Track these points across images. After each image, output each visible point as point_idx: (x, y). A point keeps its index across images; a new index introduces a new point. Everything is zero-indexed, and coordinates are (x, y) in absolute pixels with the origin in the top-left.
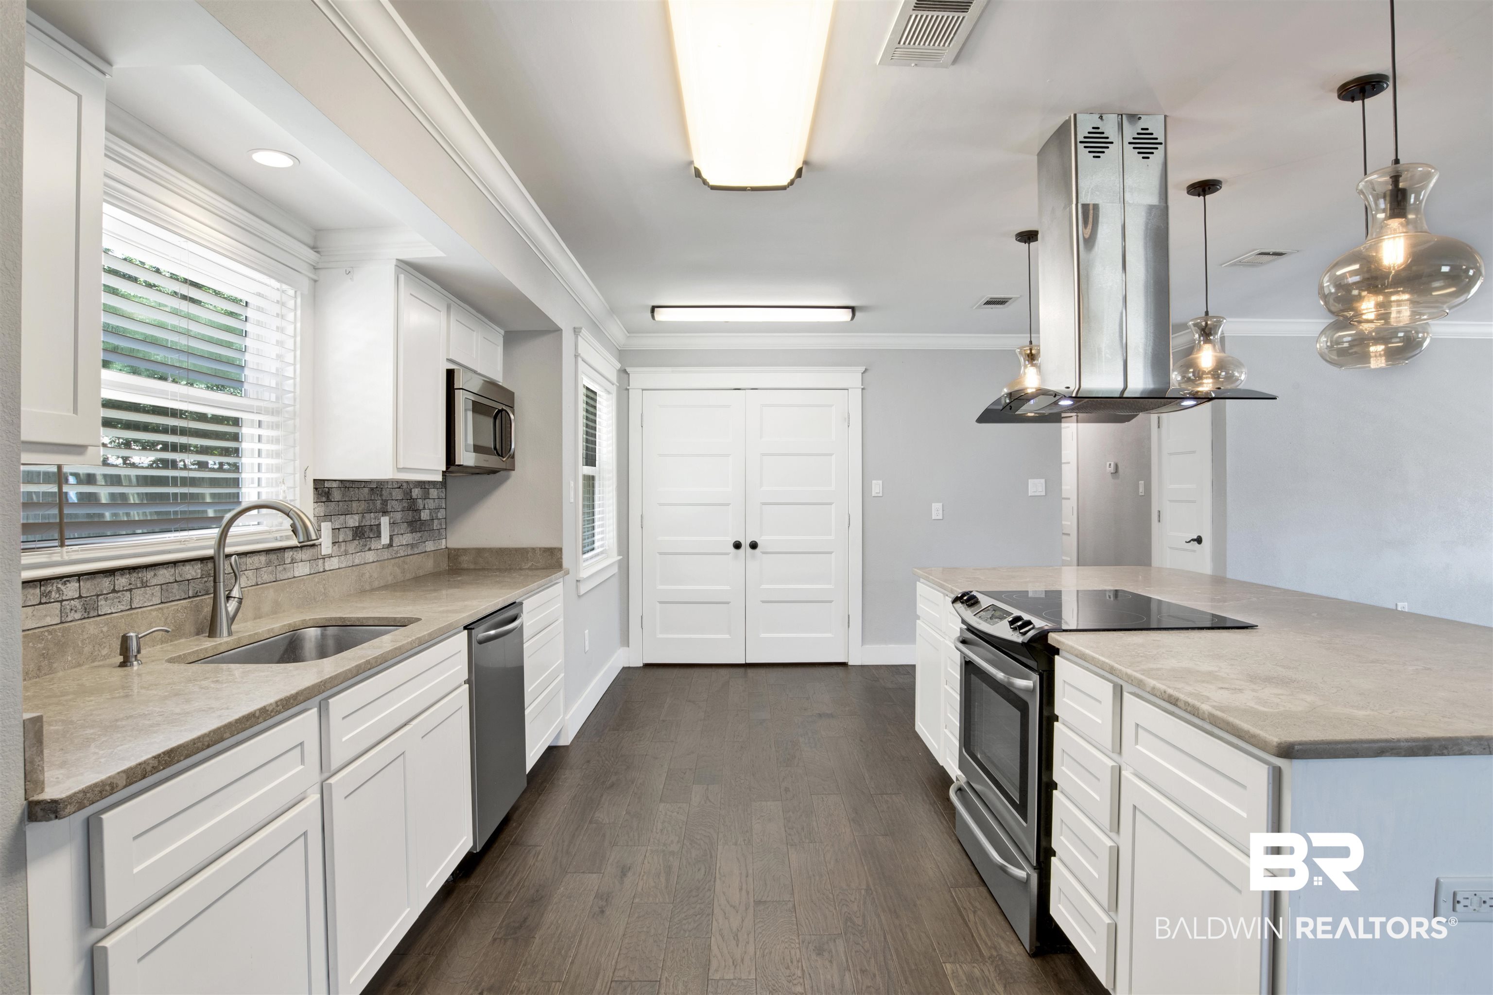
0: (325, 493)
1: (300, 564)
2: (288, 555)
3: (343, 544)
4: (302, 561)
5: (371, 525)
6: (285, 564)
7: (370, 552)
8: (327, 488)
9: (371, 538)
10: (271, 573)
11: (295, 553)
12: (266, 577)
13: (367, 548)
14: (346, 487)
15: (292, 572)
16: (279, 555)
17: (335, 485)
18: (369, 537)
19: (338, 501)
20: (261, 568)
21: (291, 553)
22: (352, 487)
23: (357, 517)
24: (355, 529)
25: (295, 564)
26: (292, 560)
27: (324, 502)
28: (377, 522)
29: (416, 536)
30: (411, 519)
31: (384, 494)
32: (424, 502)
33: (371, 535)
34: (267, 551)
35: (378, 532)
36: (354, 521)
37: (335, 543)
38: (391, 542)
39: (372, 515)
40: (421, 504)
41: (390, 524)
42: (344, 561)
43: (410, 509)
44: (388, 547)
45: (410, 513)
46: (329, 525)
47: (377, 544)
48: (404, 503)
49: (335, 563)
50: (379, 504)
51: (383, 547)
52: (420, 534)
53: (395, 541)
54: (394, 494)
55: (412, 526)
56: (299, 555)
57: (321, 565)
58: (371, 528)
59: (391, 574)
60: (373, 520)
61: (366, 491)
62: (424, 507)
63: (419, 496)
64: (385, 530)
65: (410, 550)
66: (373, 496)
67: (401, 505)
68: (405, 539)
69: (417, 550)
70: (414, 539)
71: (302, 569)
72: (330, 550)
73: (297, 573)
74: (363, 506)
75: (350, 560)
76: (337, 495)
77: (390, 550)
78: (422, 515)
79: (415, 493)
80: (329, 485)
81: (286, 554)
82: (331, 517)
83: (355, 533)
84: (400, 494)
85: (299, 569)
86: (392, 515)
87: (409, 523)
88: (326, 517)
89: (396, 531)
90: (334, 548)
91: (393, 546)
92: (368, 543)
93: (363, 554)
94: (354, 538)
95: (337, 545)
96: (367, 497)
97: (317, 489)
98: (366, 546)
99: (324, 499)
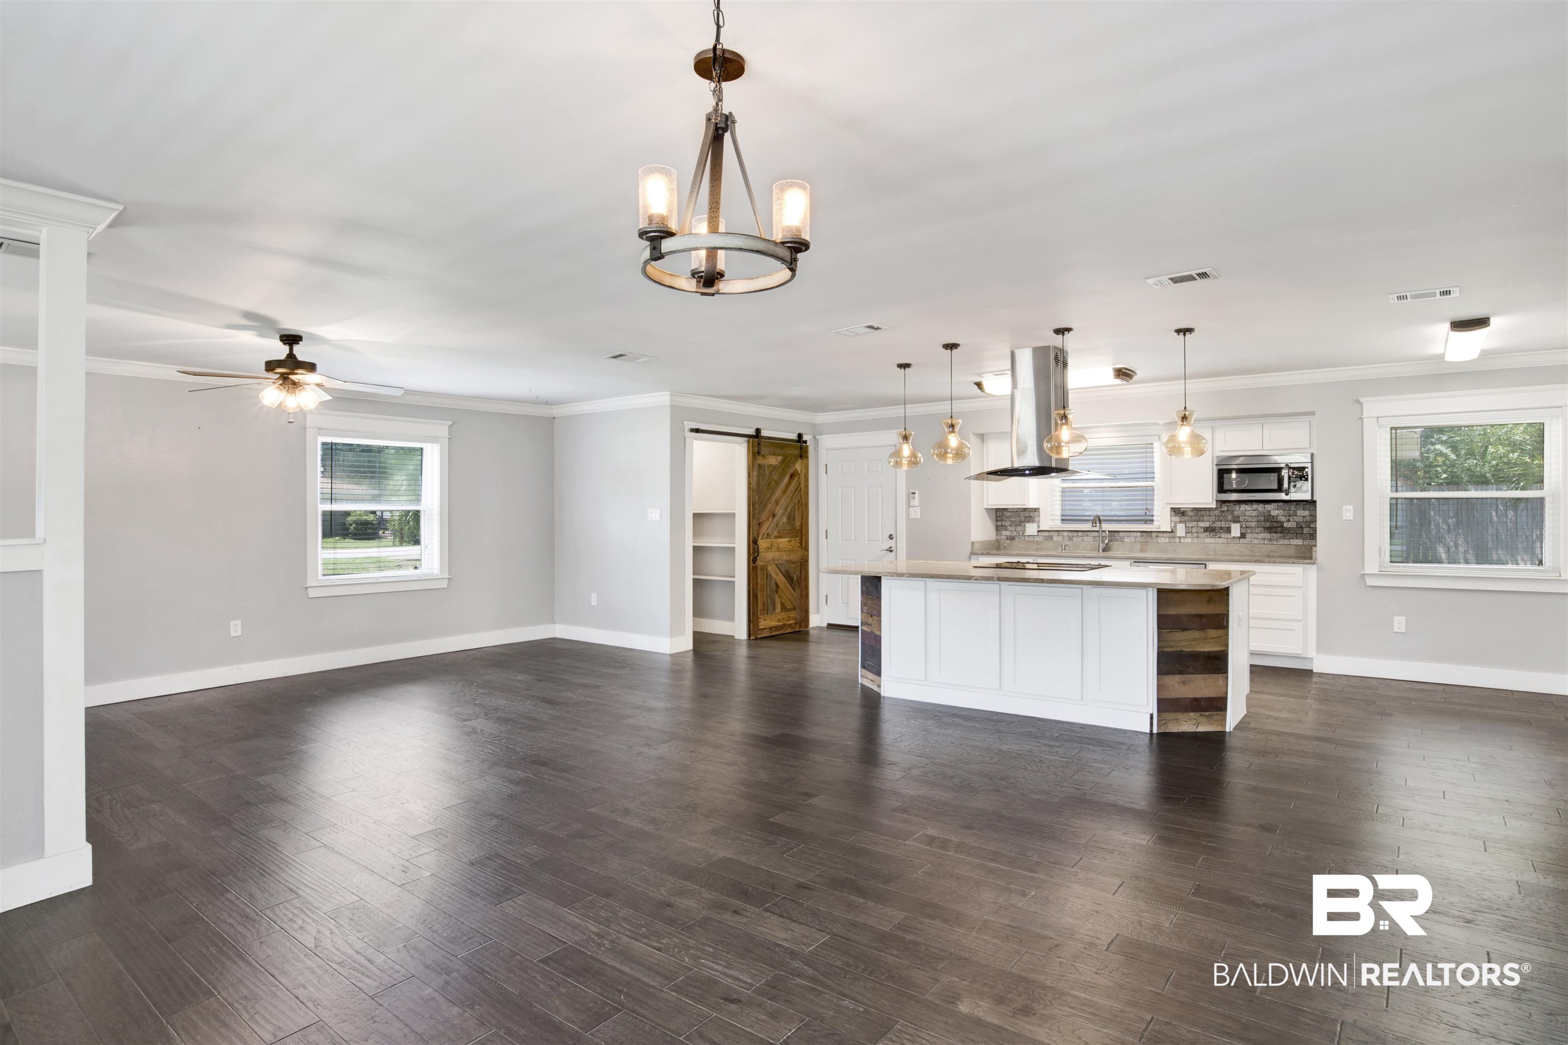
0: (1181, 513)
3: (1195, 533)
4: (1163, 537)
6: (1152, 537)
7: (1221, 539)
9: (1221, 533)
12: (1143, 540)
14: (1198, 511)
15: (1156, 540)
17: (1188, 510)
18: (1219, 532)
19: (1191, 516)
20: (1137, 537)
21: (1156, 534)
22: (1203, 511)
24: (1205, 528)
25: (1160, 538)
26: (1157, 536)
28: (1227, 526)
29: (1275, 535)
30: (1268, 526)
31: (1236, 513)
32: (1288, 518)
33: (1221, 531)
34: (1142, 532)
35: (1228, 530)
36: (1207, 524)
37: (1188, 533)
38: (1243, 536)
39: (1223, 523)
40: (1283, 519)
41: (1241, 527)
42: (1196, 540)
43: (1268, 521)
44: (1240, 538)
45: (1268, 523)
46: (1183, 525)
47: (1227, 536)
48: (1259, 518)
49: (1189, 540)
50: (1230, 518)
51: (1234, 537)
52: (1282, 535)
53: (1248, 536)
54: (1247, 513)
55: (1269, 529)
56: (1162, 535)
57: (1177, 540)
58: (1221, 528)
59: (1237, 550)
60: (1223, 524)
61: (1218, 512)
62: (1289, 521)
63: (1280, 514)
64: (1236, 530)
65: (1266, 542)
66: (1223, 515)
67: (1255, 519)
68: (1261, 536)
69: (1275, 542)
70: (1273, 537)
71: (1163, 540)
72: (1184, 535)
73: (1159, 541)
74: (1213, 518)
75: (1201, 540)
76: (1190, 514)
77: (1242, 540)
78: (1285, 525)
79: (1274, 513)
80: (1184, 510)
81: (1153, 534)
82: (1185, 522)
83: (1206, 530)
84: (1255, 514)
85: (1161, 540)
86: (1244, 523)
87: (1265, 528)
88: (1181, 522)
89: (1249, 531)
90: (1188, 535)
91: (1245, 538)
92: (1219, 535)
93: (1213, 539)
94: (1205, 532)
95: (1190, 533)
96: (1217, 515)
97: (1174, 511)
98: (1216, 535)
99: (1180, 515)
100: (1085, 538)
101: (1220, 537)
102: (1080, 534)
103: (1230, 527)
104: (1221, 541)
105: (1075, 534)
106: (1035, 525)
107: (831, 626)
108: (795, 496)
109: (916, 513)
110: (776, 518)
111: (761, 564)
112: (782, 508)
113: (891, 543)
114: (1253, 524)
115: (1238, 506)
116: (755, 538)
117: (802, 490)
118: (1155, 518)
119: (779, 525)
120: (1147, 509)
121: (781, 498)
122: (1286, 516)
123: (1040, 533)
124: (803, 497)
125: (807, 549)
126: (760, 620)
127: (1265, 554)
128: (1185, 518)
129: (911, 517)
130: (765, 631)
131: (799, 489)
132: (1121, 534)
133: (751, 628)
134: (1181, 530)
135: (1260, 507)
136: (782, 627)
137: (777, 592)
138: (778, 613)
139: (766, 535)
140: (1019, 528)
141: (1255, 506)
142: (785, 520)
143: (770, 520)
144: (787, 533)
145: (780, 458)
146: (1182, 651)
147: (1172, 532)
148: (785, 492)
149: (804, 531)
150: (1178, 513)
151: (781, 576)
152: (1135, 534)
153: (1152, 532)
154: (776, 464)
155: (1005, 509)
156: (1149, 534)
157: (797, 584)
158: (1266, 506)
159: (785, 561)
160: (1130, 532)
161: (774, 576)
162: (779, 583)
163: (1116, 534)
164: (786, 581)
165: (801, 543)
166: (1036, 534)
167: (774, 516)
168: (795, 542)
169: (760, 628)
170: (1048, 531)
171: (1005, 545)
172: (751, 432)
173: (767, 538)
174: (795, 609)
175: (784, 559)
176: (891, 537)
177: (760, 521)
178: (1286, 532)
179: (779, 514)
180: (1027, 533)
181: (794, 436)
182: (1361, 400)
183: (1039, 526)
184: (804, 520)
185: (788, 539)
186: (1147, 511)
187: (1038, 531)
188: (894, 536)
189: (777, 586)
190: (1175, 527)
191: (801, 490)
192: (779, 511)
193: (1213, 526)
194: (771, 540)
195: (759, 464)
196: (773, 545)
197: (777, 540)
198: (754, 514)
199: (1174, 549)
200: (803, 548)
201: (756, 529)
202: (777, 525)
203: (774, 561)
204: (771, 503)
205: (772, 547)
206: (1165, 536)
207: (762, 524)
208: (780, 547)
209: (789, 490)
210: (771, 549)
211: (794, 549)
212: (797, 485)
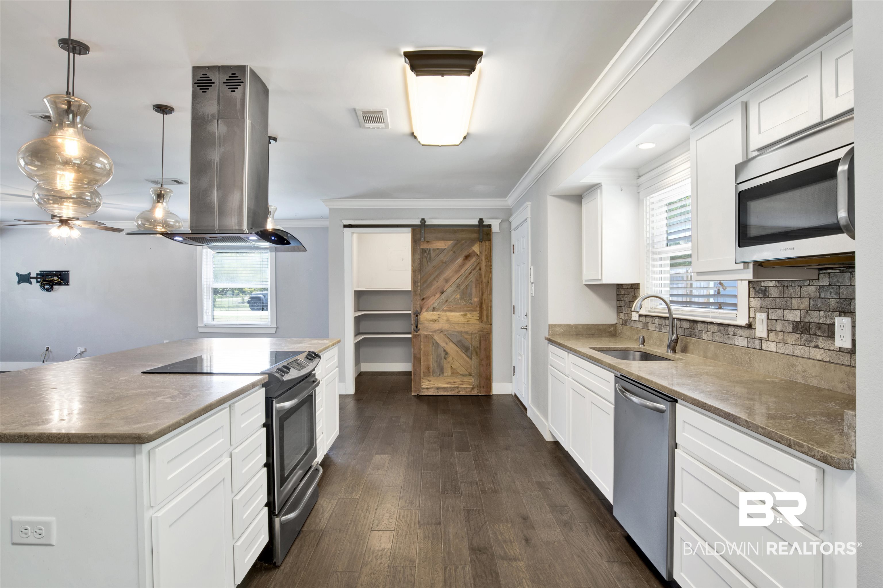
0: (763, 291)
1: (740, 338)
2: (732, 330)
3: (780, 333)
4: (741, 336)
5: (819, 323)
6: (729, 334)
7: (818, 350)
8: (763, 286)
9: (819, 336)
10: (721, 337)
11: (736, 330)
12: (717, 339)
13: (813, 344)
14: (784, 286)
15: (734, 341)
16: (725, 328)
17: (772, 284)
18: (815, 335)
19: (776, 298)
20: (715, 332)
21: (733, 329)
22: (791, 286)
23: (798, 313)
24: (795, 323)
25: (736, 337)
26: (734, 333)
27: (761, 298)
28: (829, 322)
33: (819, 333)
34: (718, 324)
35: (830, 332)
36: (794, 316)
37: (772, 331)
39: (822, 313)
41: (853, 326)
42: (782, 348)
44: (850, 352)
46: (765, 316)
49: (773, 346)
50: (833, 303)
51: (840, 350)
56: (739, 331)
57: (756, 344)
58: (819, 326)
60: (822, 317)
61: (812, 289)
64: (843, 331)
66: (823, 296)
71: (739, 341)
72: (766, 334)
73: (737, 343)
74: (806, 303)
75: (790, 349)
76: (775, 292)
80: (765, 284)
81: (730, 329)
82: (767, 310)
83: (797, 327)
88: (761, 309)
90: (771, 334)
93: (807, 349)
94: (794, 331)
95: (774, 333)
96: (812, 295)
97: (754, 288)
98: (811, 342)
99: (761, 295)
101: (817, 347)
103: (834, 325)
104: (818, 354)
106: (638, 307)
108: (473, 273)
109: (533, 290)
110: (446, 294)
111: (425, 333)
112: (454, 286)
113: (527, 321)
116: (416, 311)
117: (483, 269)
119: (449, 300)
121: (451, 277)
123: (640, 318)
124: (483, 275)
125: (490, 323)
126: (423, 380)
128: (768, 302)
129: (531, 294)
130: (430, 390)
131: (478, 268)
134: (761, 324)
136: (452, 389)
137: (445, 359)
138: (448, 376)
139: (431, 309)
140: (628, 310)
142: (457, 296)
143: (438, 295)
144: (461, 308)
145: (450, 243)
147: (749, 326)
148: (457, 271)
149: (485, 306)
150: (759, 292)
151: (451, 345)
152: (712, 327)
153: (728, 325)
154: (446, 247)
155: (621, 285)
156: (727, 328)
157: (475, 354)
159: (458, 332)
160: (707, 323)
161: (442, 344)
162: (448, 350)
163: (695, 325)
164: (458, 349)
165: (481, 317)
167: (442, 293)
168: (472, 316)
169: (423, 387)
170: (645, 316)
172: (418, 222)
173: (433, 311)
174: (470, 375)
175: (457, 330)
177: (424, 297)
179: (450, 291)
180: (633, 318)
181: (476, 222)
184: (484, 296)
185: (462, 313)
187: (639, 315)
188: (527, 313)
189: (446, 353)
190: (754, 318)
191: (480, 269)
192: (450, 288)
193: (806, 320)
194: (438, 313)
195: (423, 249)
196: (440, 317)
197: (445, 313)
198: (416, 291)
199: (750, 360)
200: (483, 322)
201: (418, 303)
202: (447, 301)
203: (442, 331)
204: (437, 282)
205: (439, 319)
206: (743, 334)
207: (425, 300)
208: (451, 319)
209: (463, 270)
210: (439, 321)
211: (469, 322)
212: (476, 264)
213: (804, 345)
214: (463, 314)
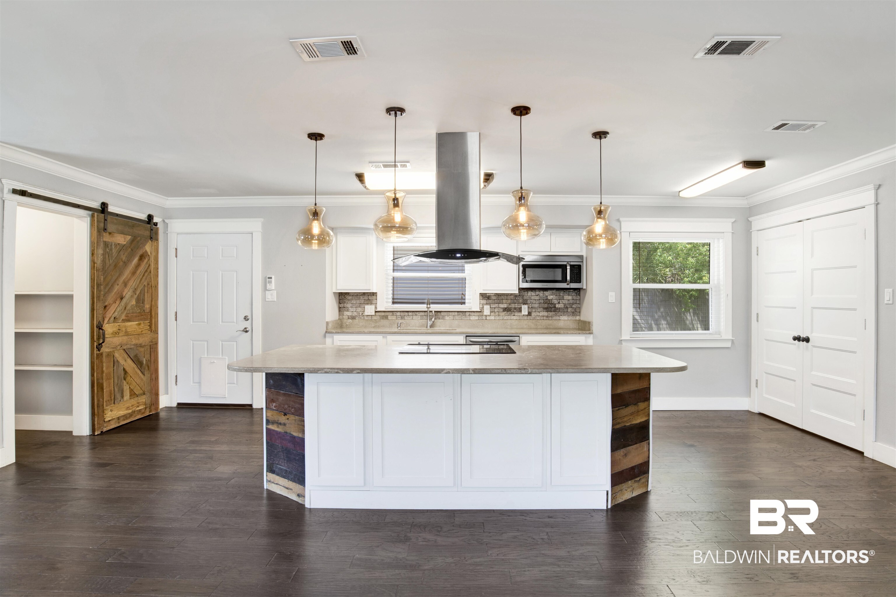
0: (487, 297)
2: (467, 314)
3: (497, 312)
4: (474, 316)
6: (466, 316)
10: (460, 317)
11: (471, 313)
12: (457, 318)
13: (512, 315)
14: (499, 296)
15: (469, 318)
17: (492, 295)
18: (513, 311)
19: (494, 300)
20: (455, 315)
21: (469, 313)
22: (503, 296)
23: (506, 305)
24: (504, 308)
26: (470, 315)
28: (519, 307)
29: (551, 314)
30: (546, 307)
31: (525, 298)
32: (559, 301)
33: (515, 311)
34: (458, 312)
35: (520, 310)
36: (505, 306)
37: (492, 312)
38: (530, 314)
39: (516, 304)
40: (556, 302)
41: (528, 308)
42: (497, 318)
43: (546, 303)
44: (527, 315)
45: (546, 305)
46: (489, 306)
47: (519, 314)
48: (541, 301)
49: (492, 318)
50: (521, 301)
51: (523, 315)
52: (555, 313)
53: (533, 314)
54: (532, 298)
55: (547, 309)
56: (473, 314)
57: (484, 318)
58: (515, 308)
59: (526, 325)
60: (516, 306)
61: (513, 296)
62: (559, 303)
63: (554, 298)
64: (525, 310)
65: (545, 318)
66: (516, 299)
67: (538, 302)
68: (542, 314)
69: (550, 318)
70: (549, 314)
71: (474, 318)
72: (489, 314)
73: (471, 319)
74: (510, 301)
75: (501, 318)
76: (494, 298)
77: (529, 317)
78: (557, 306)
79: (550, 297)
80: (489, 295)
81: (467, 313)
82: (490, 304)
83: (505, 310)
84: (537, 298)
85: (472, 318)
86: (530, 305)
87: (544, 308)
88: (487, 304)
89: (534, 310)
90: (492, 313)
91: (531, 315)
92: (513, 314)
93: (510, 317)
94: (504, 311)
95: (493, 313)
96: (512, 299)
97: (482, 296)
98: (511, 314)
99: (486, 299)
100: (414, 317)
101: (514, 315)
102: (410, 314)
103: (521, 308)
104: (515, 318)
105: (406, 314)
106: (373, 307)
107: (181, 406)
108: (144, 278)
109: (271, 296)
110: (124, 300)
111: (107, 350)
112: (131, 290)
113: (247, 324)
114: (536, 306)
115: (526, 292)
116: (99, 322)
117: (152, 272)
118: (466, 301)
119: (127, 308)
120: (462, 294)
121: (129, 279)
122: (557, 300)
123: (377, 314)
124: (152, 279)
125: (156, 332)
126: (106, 412)
127: (544, 327)
128: (490, 301)
129: (267, 300)
130: (112, 422)
131: (148, 272)
132: (442, 313)
133: (96, 423)
134: (487, 310)
135: (541, 293)
136: (131, 415)
137: (125, 379)
138: (127, 400)
139: (112, 319)
140: (359, 309)
141: (537, 293)
142: (134, 302)
143: (118, 302)
144: (136, 316)
145: (129, 238)
146: (625, 426)
147: (481, 311)
148: (134, 273)
149: (153, 314)
150: (485, 297)
151: (129, 361)
152: (453, 313)
153: (466, 312)
154: (125, 243)
155: (346, 293)
156: (464, 313)
157: (147, 368)
158: (545, 292)
159: (134, 345)
160: (449, 312)
161: (122, 362)
162: (127, 369)
163: (439, 313)
164: (135, 366)
165: (150, 326)
166: (374, 314)
167: (122, 299)
168: (145, 325)
169: (106, 420)
170: (384, 312)
171: (347, 323)
172: (96, 205)
173: (114, 322)
174: (144, 394)
175: (133, 343)
176: (246, 318)
177: (106, 304)
178: (558, 311)
179: (127, 296)
180: (366, 313)
181: (143, 217)
182: (621, 219)
183: (376, 308)
184: (153, 303)
185: (137, 322)
186: (463, 296)
187: (376, 312)
188: (250, 317)
189: (125, 372)
190: (483, 308)
191: (150, 272)
192: (128, 293)
193: (509, 307)
194: (118, 324)
195: (105, 242)
196: (120, 329)
197: (124, 323)
198: (99, 296)
199: (483, 324)
200: (152, 331)
201: (101, 312)
202: (125, 308)
203: (121, 346)
204: (118, 285)
205: (119, 331)
206: (475, 314)
207: (107, 308)
208: (129, 331)
209: (138, 272)
210: (119, 334)
211: (142, 333)
212: (147, 266)
213: (509, 315)
214: (138, 324)
